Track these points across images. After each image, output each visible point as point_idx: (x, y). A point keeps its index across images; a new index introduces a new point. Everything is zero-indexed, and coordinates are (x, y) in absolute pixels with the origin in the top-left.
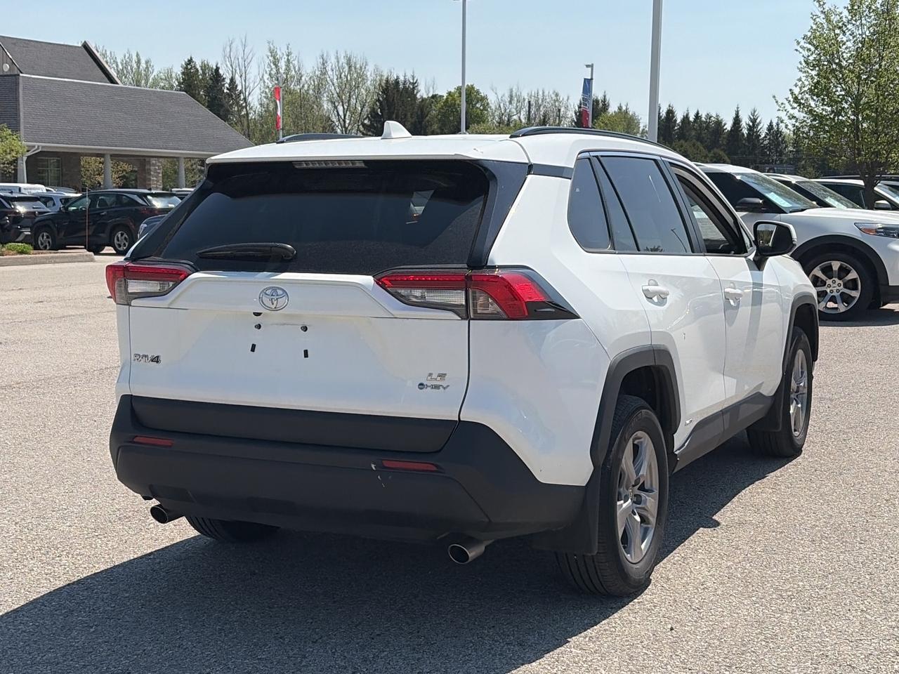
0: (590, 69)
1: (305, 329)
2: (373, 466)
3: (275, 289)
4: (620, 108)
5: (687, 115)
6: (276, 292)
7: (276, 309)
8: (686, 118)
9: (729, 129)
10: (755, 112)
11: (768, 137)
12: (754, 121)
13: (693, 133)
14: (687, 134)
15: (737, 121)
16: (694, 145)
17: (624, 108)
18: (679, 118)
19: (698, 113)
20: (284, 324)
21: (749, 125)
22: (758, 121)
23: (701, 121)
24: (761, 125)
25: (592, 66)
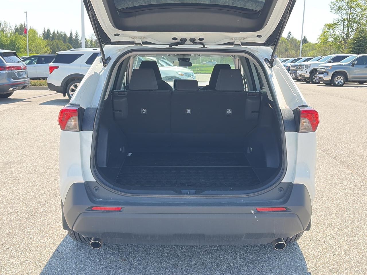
0: (26, 13)
2: (252, 212)
4: (31, 28)
5: (54, 31)
9: (69, 37)
12: (77, 34)
13: (57, 37)
15: (71, 34)
16: (60, 42)
17: (32, 28)
18: (52, 32)
19: (58, 31)
21: (75, 36)
23: (59, 34)
24: (79, 36)
25: (26, 12)
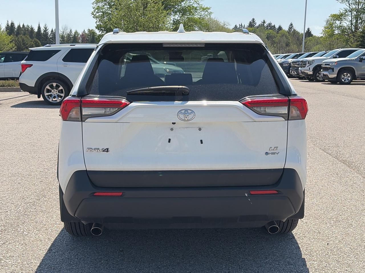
1: (200, 129)
2: (246, 195)
3: (186, 110)
5: (20, 25)
6: (187, 111)
7: (188, 120)
8: (19, 26)
9: (37, 31)
10: (46, 25)
11: (51, 35)
12: (46, 28)
13: (22, 32)
14: (20, 32)
15: (39, 28)
16: (26, 37)
18: (16, 26)
19: (24, 24)
20: (187, 128)
21: (44, 30)
22: (47, 28)
23: (25, 28)
24: (49, 30)
